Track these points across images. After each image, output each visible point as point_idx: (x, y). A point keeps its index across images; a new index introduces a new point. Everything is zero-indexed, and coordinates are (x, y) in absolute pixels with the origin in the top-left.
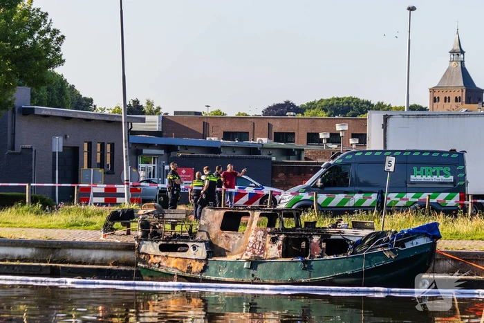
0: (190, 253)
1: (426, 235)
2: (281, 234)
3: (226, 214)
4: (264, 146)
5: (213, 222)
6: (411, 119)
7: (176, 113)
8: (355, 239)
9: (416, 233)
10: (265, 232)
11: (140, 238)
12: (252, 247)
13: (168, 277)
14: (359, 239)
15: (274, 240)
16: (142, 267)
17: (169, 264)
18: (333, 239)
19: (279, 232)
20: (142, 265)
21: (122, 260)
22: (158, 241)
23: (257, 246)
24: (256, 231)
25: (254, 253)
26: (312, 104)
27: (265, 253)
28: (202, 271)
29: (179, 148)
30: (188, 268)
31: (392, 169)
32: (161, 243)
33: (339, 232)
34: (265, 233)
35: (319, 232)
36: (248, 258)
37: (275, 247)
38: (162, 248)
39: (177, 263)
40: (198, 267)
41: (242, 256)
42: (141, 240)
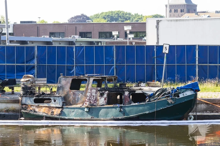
0: (52, 104)
1: (192, 90)
2: (106, 91)
3: (73, 80)
4: (77, 40)
5: (66, 85)
6: (173, 22)
7: (21, 22)
8: (150, 93)
9: (186, 89)
11: (22, 95)
12: (89, 99)
13: (40, 118)
14: (152, 93)
15: (102, 95)
16: (24, 112)
17: (40, 110)
18: (137, 93)
19: (105, 89)
21: (11, 109)
22: (33, 97)
23: (92, 99)
24: (91, 90)
25: (90, 103)
26: (97, 15)
27: (97, 103)
28: (60, 114)
29: (28, 42)
30: (51, 112)
31: (167, 52)
32: (35, 98)
33: (140, 89)
34: (97, 91)
35: (128, 89)
36: (87, 105)
37: (103, 99)
38: (36, 101)
39: (45, 110)
40: (57, 112)
41: (83, 104)
42: (23, 96)
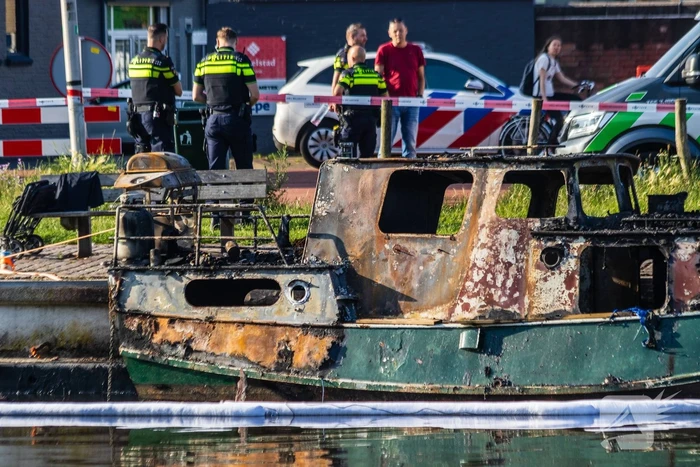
0: (286, 309)
2: (576, 237)
3: (395, 179)
5: (357, 206)
10: (522, 234)
11: (122, 264)
12: (483, 281)
13: (217, 385)
15: (552, 258)
16: (132, 358)
17: (218, 344)
19: (566, 230)
20: (131, 351)
21: (68, 336)
22: (183, 273)
23: (500, 278)
24: (495, 230)
25: (490, 301)
27: (526, 300)
28: (326, 365)
30: (280, 355)
32: (191, 277)
34: (525, 235)
35: (695, 225)
36: (469, 316)
37: (557, 281)
38: (197, 295)
39: (245, 341)
40: (309, 351)
41: (451, 311)
42: (125, 271)
